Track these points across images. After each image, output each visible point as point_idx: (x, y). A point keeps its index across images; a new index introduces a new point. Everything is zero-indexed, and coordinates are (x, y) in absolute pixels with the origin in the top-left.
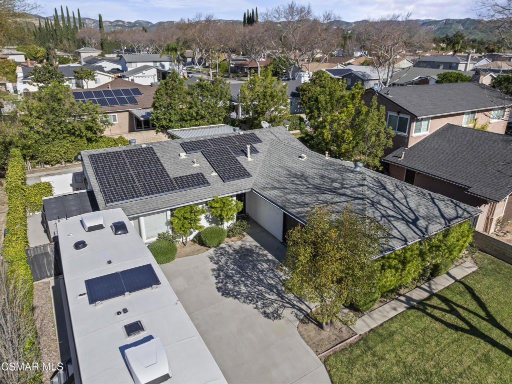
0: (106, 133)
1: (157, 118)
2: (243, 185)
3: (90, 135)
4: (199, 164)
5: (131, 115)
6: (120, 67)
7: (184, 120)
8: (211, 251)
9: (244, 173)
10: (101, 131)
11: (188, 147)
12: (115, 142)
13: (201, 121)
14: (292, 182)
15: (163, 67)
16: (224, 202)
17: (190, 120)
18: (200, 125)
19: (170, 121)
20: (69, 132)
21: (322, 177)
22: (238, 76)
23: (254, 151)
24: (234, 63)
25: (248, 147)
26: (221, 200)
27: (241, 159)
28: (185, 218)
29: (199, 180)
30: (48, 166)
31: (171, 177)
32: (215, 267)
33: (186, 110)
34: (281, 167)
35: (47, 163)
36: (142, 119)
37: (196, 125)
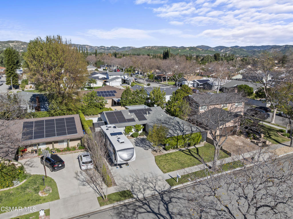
0: (106, 107)
1: (122, 102)
2: (144, 122)
3: (101, 107)
4: (133, 116)
5: (113, 100)
6: (105, 77)
7: (131, 103)
8: (135, 138)
9: (145, 119)
10: (104, 106)
11: (131, 111)
12: (108, 109)
13: (136, 103)
14: (157, 122)
15: (125, 78)
16: (139, 126)
17: (133, 103)
18: (136, 105)
19: (126, 103)
20: (95, 106)
21: (165, 120)
22: (158, 81)
23: (149, 113)
24: (157, 74)
25: (147, 112)
26: (138, 125)
27: (145, 115)
28: (129, 129)
29: (133, 120)
30: (87, 116)
31: (126, 119)
32: (135, 141)
33: (132, 100)
34: (155, 118)
35: (87, 115)
36: (117, 102)
37: (135, 105)
